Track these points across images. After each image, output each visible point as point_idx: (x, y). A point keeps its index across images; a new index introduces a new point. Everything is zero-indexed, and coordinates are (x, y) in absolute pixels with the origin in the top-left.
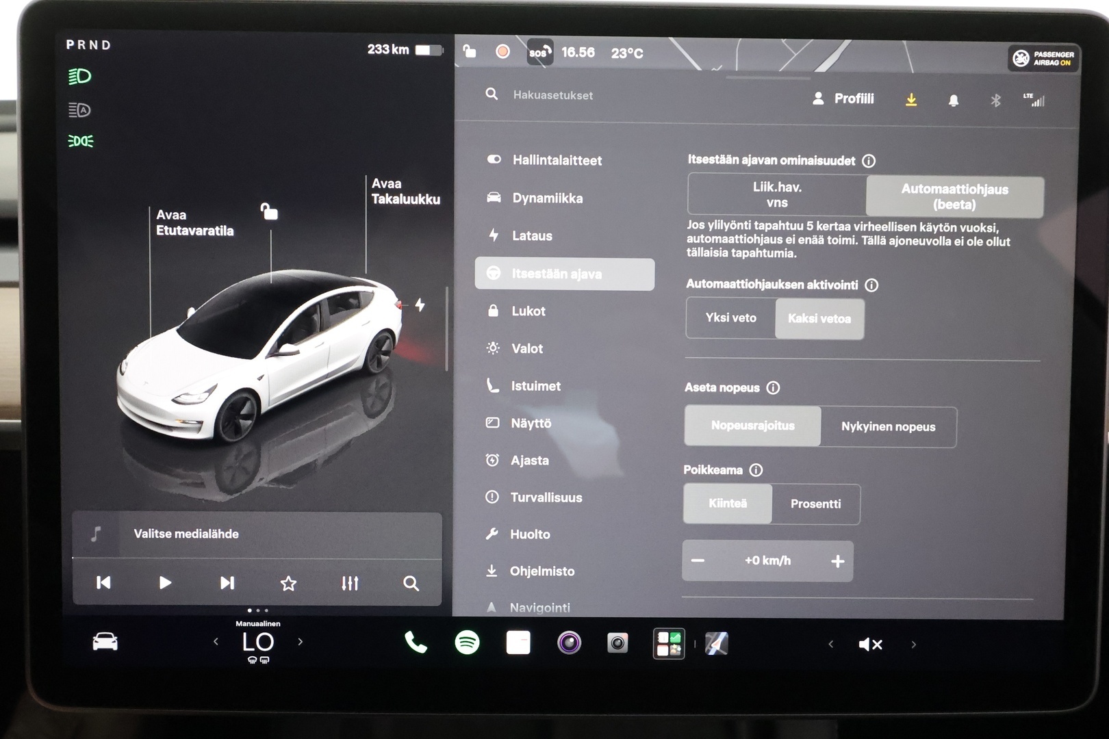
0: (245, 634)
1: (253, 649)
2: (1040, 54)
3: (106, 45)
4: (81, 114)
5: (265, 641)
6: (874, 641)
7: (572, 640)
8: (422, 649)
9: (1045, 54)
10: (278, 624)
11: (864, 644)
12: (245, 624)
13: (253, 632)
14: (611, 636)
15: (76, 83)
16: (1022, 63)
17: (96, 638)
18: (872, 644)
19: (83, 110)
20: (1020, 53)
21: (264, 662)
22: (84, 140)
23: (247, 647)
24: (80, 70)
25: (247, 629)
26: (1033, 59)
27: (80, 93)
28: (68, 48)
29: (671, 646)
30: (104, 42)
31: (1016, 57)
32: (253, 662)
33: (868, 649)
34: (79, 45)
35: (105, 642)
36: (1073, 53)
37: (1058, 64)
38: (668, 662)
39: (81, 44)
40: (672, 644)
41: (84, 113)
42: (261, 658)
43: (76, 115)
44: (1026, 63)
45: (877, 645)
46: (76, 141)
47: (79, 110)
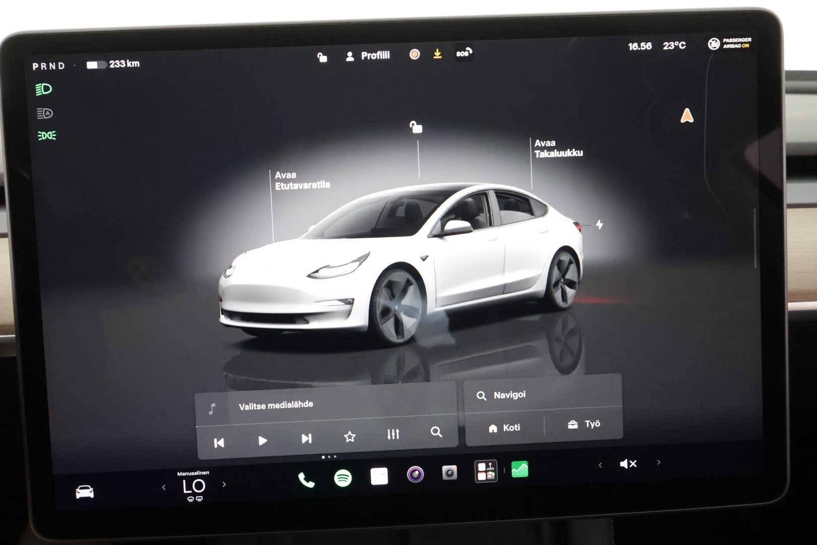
0: (184, 481)
1: (191, 492)
2: (727, 40)
3: (62, 66)
4: (46, 116)
5: (199, 486)
6: (631, 461)
7: (417, 472)
8: (311, 485)
9: (731, 40)
10: (208, 473)
11: (624, 464)
12: (184, 474)
13: (190, 480)
14: (445, 468)
15: (41, 94)
16: (715, 47)
17: (78, 490)
18: (629, 464)
19: (48, 113)
20: (713, 40)
21: (199, 500)
22: (49, 135)
23: (186, 490)
24: (43, 84)
25: (185, 477)
26: (722, 44)
27: (44, 101)
28: (34, 69)
29: (488, 473)
30: (59, 63)
31: (711, 43)
32: (191, 501)
33: (627, 467)
34: (42, 67)
35: (85, 493)
36: (751, 39)
37: (740, 46)
38: (487, 484)
39: (43, 66)
40: (488, 471)
41: (48, 116)
42: (197, 497)
43: (43, 117)
44: (717, 47)
45: (633, 464)
46: (44, 136)
47: (44, 113)
